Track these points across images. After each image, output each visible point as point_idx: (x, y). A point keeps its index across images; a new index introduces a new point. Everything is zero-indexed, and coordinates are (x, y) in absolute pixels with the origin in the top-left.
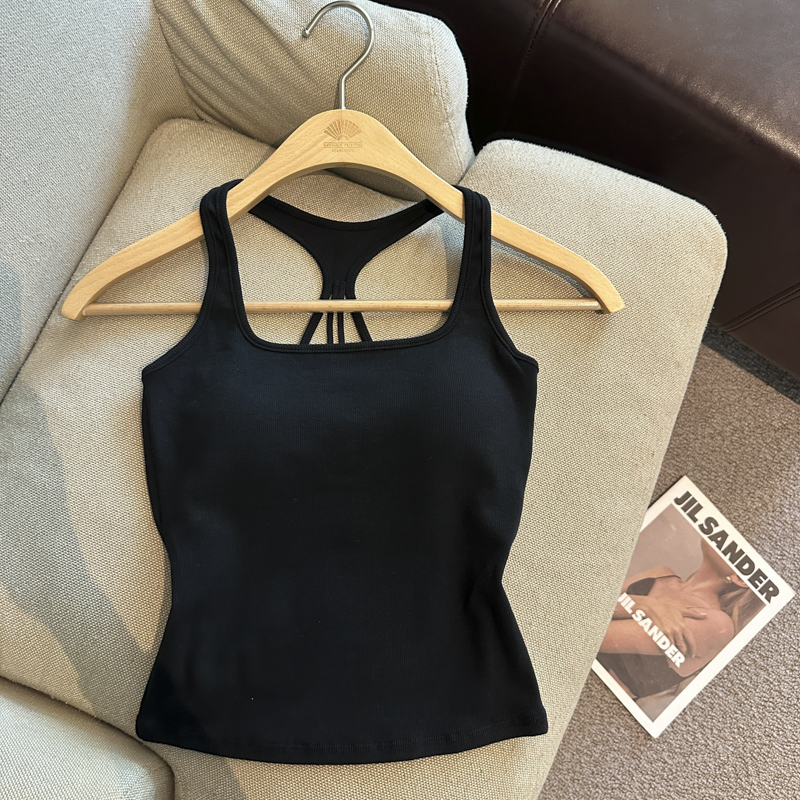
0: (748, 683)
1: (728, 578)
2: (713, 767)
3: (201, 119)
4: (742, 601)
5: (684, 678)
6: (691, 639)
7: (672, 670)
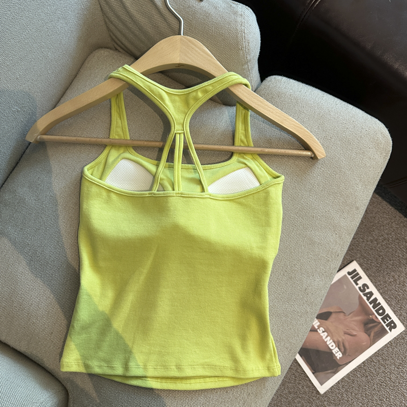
1: (371, 316)
3: (116, 49)
4: (376, 329)
5: (341, 365)
6: (347, 346)
7: (335, 360)
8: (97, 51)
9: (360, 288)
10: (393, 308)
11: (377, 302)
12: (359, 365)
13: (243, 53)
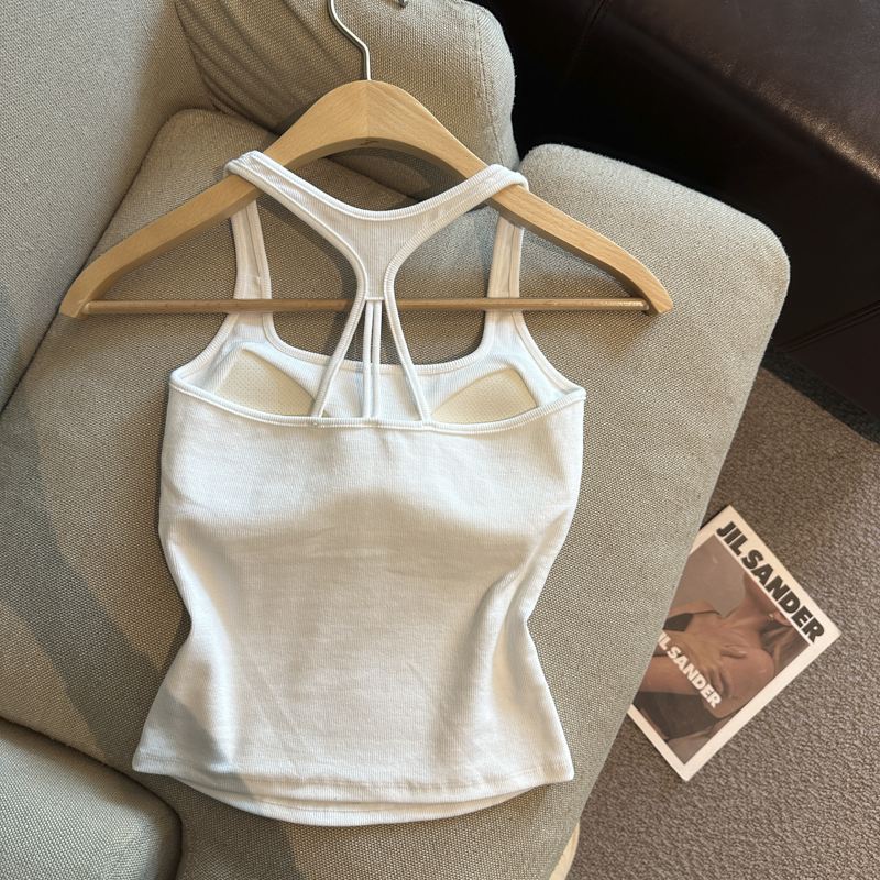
0: (786, 726)
1: (771, 616)
2: (745, 812)
3: (218, 110)
4: (784, 640)
5: (720, 720)
6: (729, 679)
7: (707, 711)
8: (178, 115)
9: (744, 560)
11: (783, 585)
12: (756, 716)
13: (483, 103)
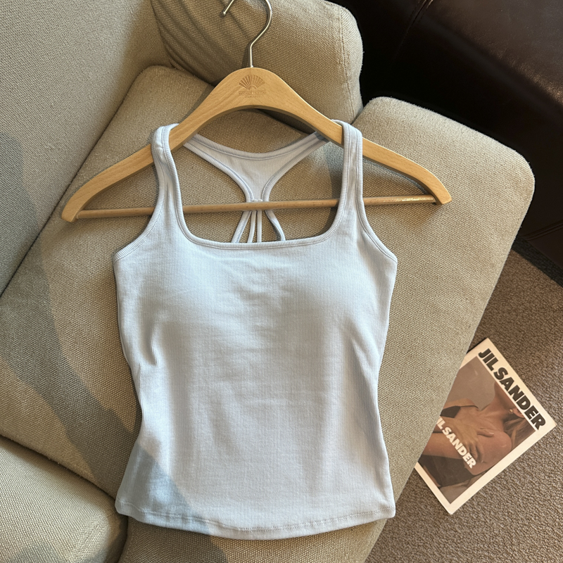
1: (511, 411)
2: (488, 537)
3: (173, 67)
4: (519, 427)
5: (475, 476)
7: (466, 469)
8: (148, 69)
9: (495, 374)
10: (539, 399)
11: (520, 391)
12: (498, 475)
13: (342, 68)
